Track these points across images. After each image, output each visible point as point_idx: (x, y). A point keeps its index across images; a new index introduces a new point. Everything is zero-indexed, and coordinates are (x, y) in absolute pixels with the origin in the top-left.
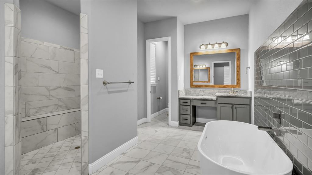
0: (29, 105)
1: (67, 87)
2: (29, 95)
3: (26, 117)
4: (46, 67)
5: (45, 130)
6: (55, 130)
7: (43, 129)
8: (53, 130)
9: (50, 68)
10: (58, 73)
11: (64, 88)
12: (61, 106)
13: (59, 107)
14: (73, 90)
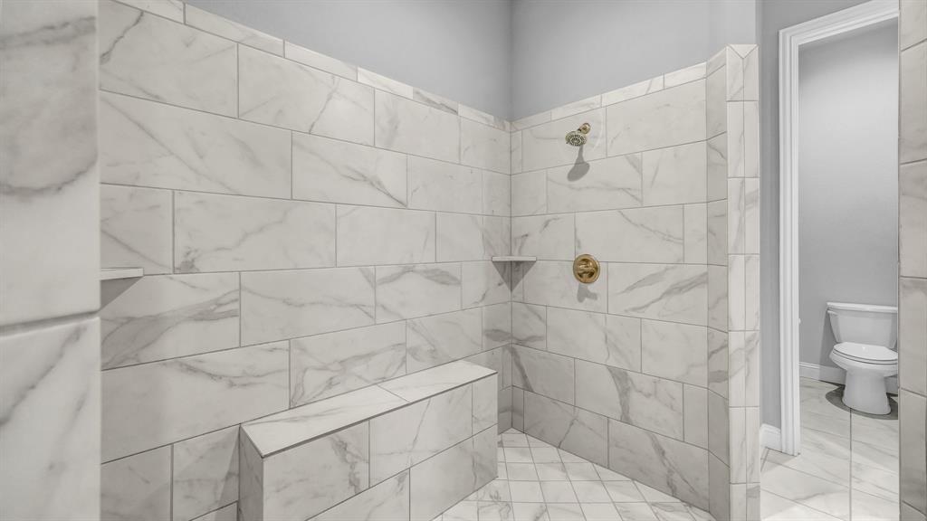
0: (304, 350)
1: (435, 266)
2: (302, 305)
3: (290, 409)
4: (365, 179)
5: (364, 485)
6: (403, 476)
7: (354, 483)
8: (393, 481)
9: (379, 183)
10: (403, 204)
11: (425, 272)
12: (414, 352)
13: (409, 358)
14: (454, 279)
